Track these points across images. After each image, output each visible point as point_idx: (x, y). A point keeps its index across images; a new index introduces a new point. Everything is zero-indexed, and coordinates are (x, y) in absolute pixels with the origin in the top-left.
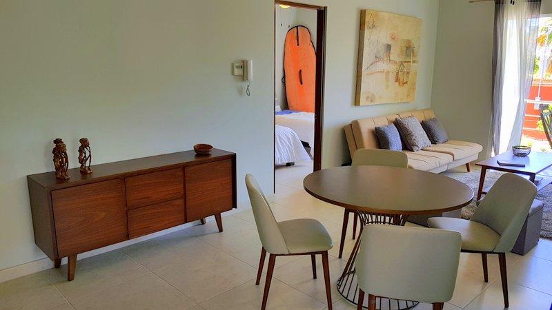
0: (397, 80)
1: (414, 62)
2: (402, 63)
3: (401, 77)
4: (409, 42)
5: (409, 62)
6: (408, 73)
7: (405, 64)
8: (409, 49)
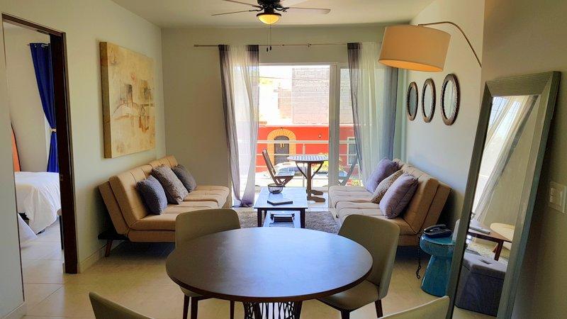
0: (141, 126)
1: (152, 105)
2: (142, 106)
3: (143, 122)
4: (145, 83)
5: (148, 105)
6: (148, 117)
7: (145, 108)
8: (146, 91)
